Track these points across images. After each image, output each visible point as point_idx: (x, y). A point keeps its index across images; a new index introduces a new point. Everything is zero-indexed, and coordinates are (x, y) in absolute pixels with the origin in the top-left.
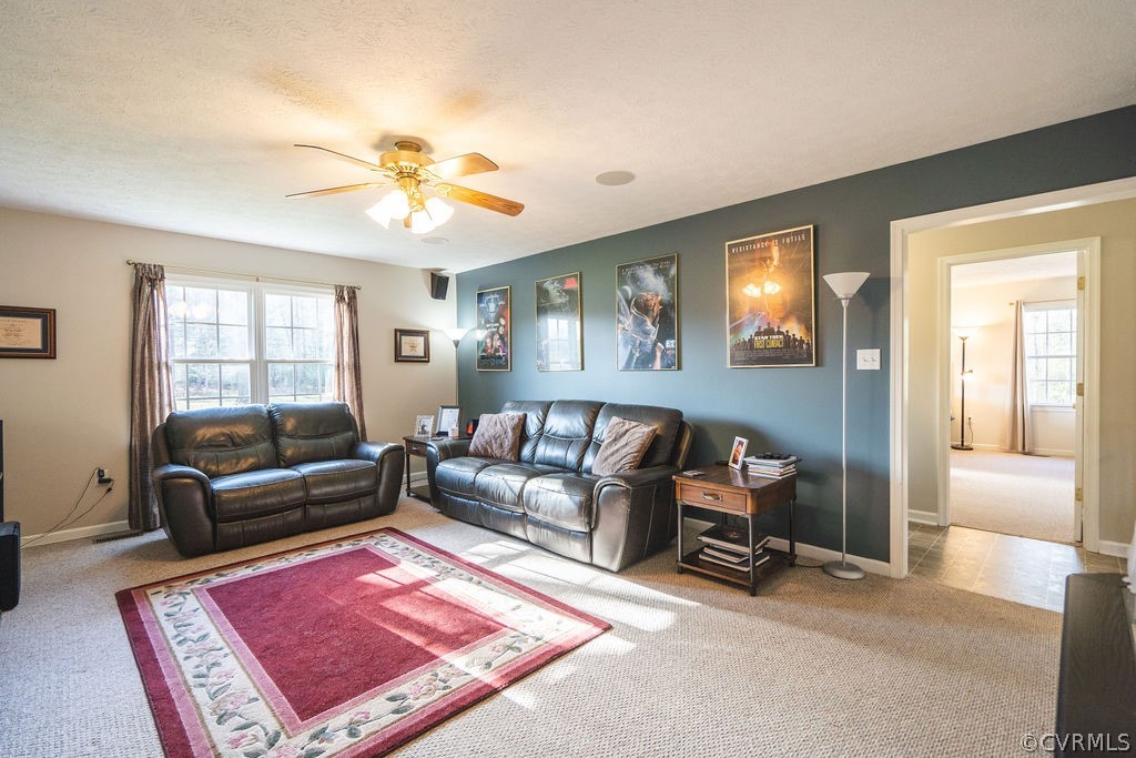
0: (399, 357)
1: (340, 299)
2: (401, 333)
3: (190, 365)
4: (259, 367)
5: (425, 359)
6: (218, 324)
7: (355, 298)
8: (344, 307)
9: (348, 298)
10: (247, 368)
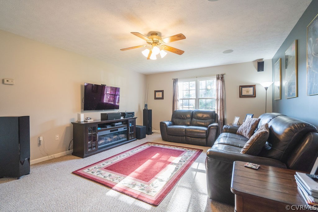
0: (241, 96)
1: (218, 78)
2: (242, 87)
3: (183, 100)
4: (197, 100)
5: (254, 96)
6: (189, 90)
7: (223, 77)
8: (220, 81)
9: (221, 78)
10: (194, 100)
